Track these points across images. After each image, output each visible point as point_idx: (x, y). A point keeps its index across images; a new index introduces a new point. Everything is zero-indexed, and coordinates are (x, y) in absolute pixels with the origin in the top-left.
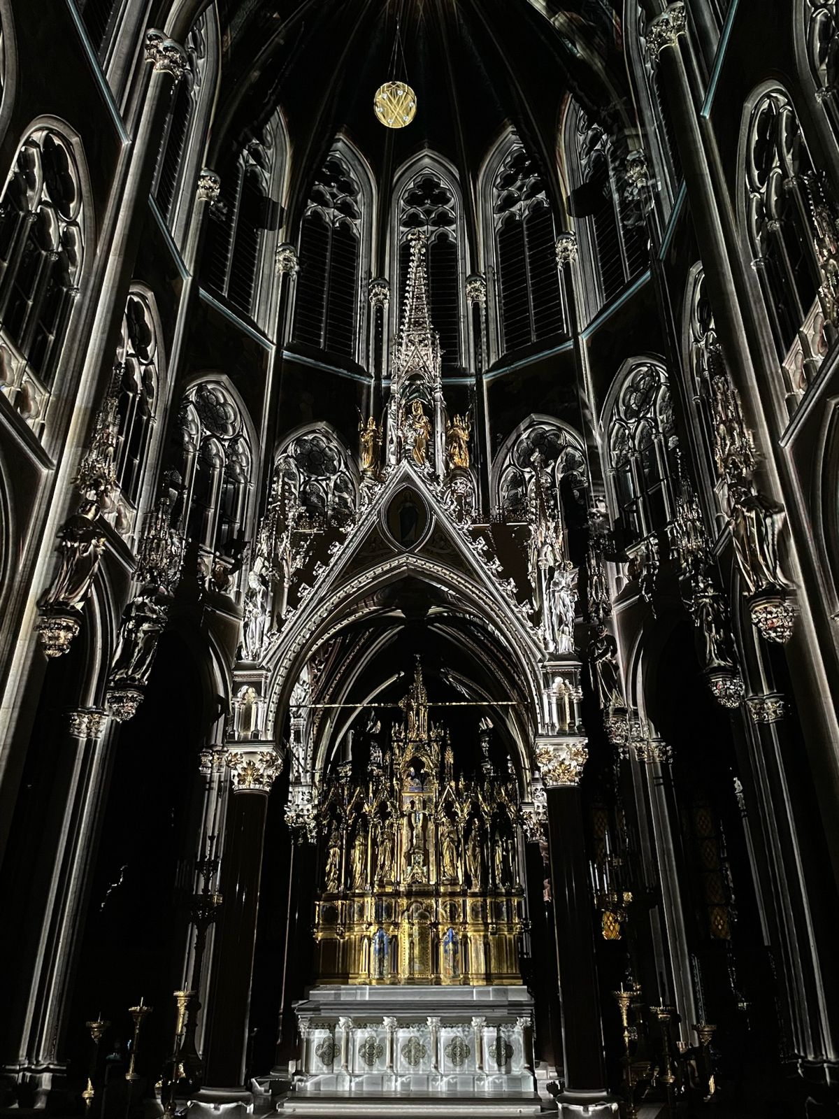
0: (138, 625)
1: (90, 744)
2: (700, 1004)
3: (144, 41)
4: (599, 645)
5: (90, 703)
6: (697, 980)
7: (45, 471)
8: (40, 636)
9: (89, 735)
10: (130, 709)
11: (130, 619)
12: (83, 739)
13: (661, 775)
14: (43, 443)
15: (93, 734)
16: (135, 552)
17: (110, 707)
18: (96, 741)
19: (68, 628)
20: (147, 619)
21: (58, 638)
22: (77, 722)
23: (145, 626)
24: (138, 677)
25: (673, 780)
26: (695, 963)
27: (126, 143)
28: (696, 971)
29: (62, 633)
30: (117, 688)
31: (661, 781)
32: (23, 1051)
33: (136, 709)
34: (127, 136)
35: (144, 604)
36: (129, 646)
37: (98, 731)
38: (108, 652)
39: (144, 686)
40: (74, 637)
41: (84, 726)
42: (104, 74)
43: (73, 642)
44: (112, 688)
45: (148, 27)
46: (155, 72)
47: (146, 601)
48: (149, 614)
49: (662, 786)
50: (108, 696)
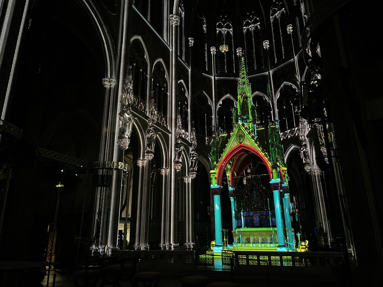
0: (193, 158)
1: (188, 184)
2: (330, 231)
3: (169, 18)
4: (302, 147)
5: (187, 175)
6: (329, 225)
7: (170, 135)
8: (175, 168)
9: (188, 182)
10: (194, 176)
11: (191, 157)
12: (187, 183)
13: (320, 179)
14: (168, 129)
15: (188, 181)
16: (190, 141)
17: (191, 176)
18: (189, 183)
19: (180, 166)
20: (194, 157)
21: (178, 168)
22: (185, 179)
23: (194, 158)
24: (195, 169)
25: (325, 180)
26: (329, 222)
27: (171, 50)
28: (329, 224)
29: (179, 167)
30: (191, 172)
31: (320, 180)
32: (187, 241)
33: (196, 176)
34: (171, 48)
35: (193, 153)
36: (192, 162)
37: (189, 181)
38: (188, 165)
39: (196, 171)
40: (181, 167)
41: (186, 180)
42: (163, 38)
43: (182, 168)
44: (190, 172)
45: (170, 14)
46: (173, 26)
47: (194, 152)
48: (195, 155)
49: (321, 182)
50: (190, 173)
